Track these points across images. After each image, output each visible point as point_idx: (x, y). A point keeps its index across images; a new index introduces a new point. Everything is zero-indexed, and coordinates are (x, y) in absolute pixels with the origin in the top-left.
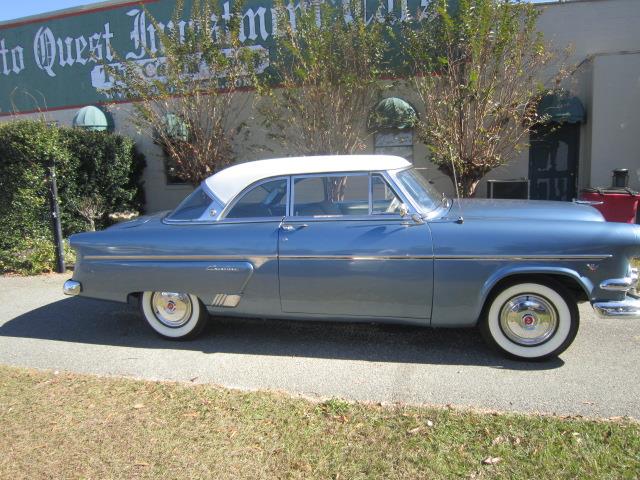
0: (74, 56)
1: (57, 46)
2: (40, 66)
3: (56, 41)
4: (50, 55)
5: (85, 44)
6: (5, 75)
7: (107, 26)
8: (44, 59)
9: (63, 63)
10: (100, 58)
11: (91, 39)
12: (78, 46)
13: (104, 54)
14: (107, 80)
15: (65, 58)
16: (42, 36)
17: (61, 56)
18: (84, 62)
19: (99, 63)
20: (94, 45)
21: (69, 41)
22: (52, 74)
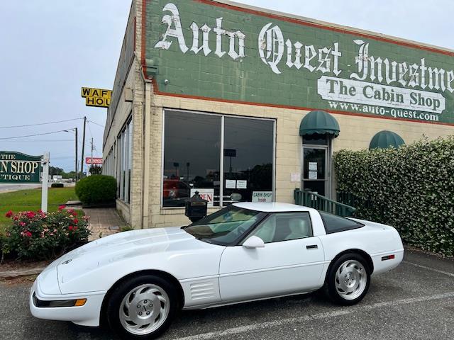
0: (303, 60)
1: (286, 47)
2: (264, 60)
3: (285, 41)
4: (277, 51)
5: (314, 54)
6: (217, 56)
7: (336, 45)
8: (269, 54)
9: (289, 64)
10: (328, 70)
11: (320, 51)
12: (307, 54)
13: (332, 68)
14: (332, 91)
15: (293, 60)
16: (269, 32)
17: (289, 57)
18: (312, 69)
19: (326, 74)
20: (323, 58)
21: (298, 45)
22: (276, 70)
